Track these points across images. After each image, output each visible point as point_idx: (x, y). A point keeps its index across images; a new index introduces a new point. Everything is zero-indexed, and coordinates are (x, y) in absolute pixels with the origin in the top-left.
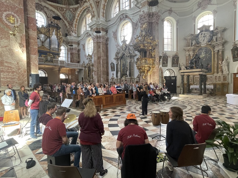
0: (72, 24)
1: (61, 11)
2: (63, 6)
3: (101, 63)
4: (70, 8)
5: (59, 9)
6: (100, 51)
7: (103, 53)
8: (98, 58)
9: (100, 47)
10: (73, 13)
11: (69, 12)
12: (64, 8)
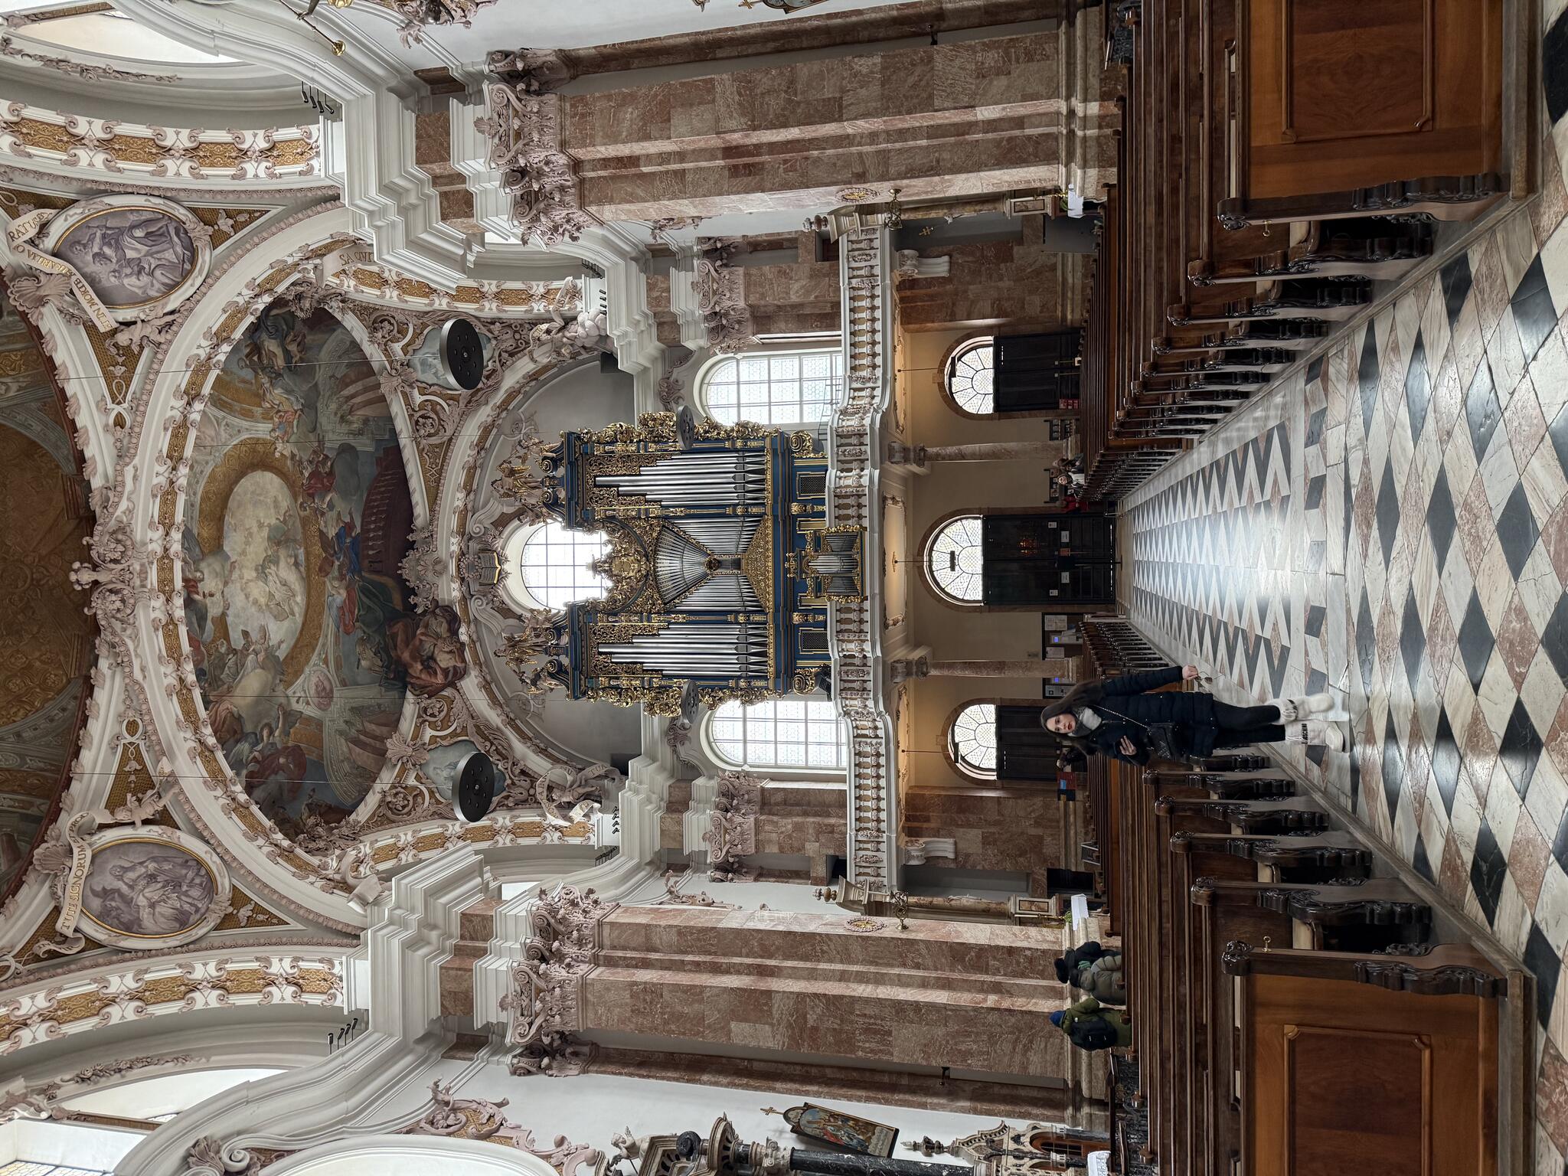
0: (507, 325)
1: (440, 419)
2: (398, 410)
3: (794, 133)
4: (391, 363)
5: (434, 440)
6: (664, 158)
7: (678, 120)
8: (750, 169)
9: (621, 162)
10: (416, 335)
11: (423, 363)
12: (408, 404)
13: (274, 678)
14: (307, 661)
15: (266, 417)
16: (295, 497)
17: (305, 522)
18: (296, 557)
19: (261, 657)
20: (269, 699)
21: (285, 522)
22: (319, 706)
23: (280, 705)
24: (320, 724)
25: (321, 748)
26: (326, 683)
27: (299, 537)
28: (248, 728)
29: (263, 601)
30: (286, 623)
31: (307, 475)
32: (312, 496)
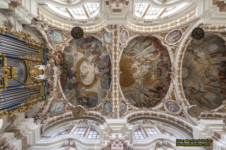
4: (68, 104)
10: (65, 109)
13: (86, 58)
14: (80, 60)
15: (86, 92)
16: (81, 82)
17: (80, 79)
18: (81, 74)
19: (89, 61)
20: (87, 56)
21: (84, 79)
22: (77, 53)
23: (85, 55)
24: (77, 51)
25: (77, 48)
26: (76, 56)
27: (81, 77)
28: (91, 53)
29: (88, 69)
30: (84, 65)
31: (79, 85)
32: (78, 82)
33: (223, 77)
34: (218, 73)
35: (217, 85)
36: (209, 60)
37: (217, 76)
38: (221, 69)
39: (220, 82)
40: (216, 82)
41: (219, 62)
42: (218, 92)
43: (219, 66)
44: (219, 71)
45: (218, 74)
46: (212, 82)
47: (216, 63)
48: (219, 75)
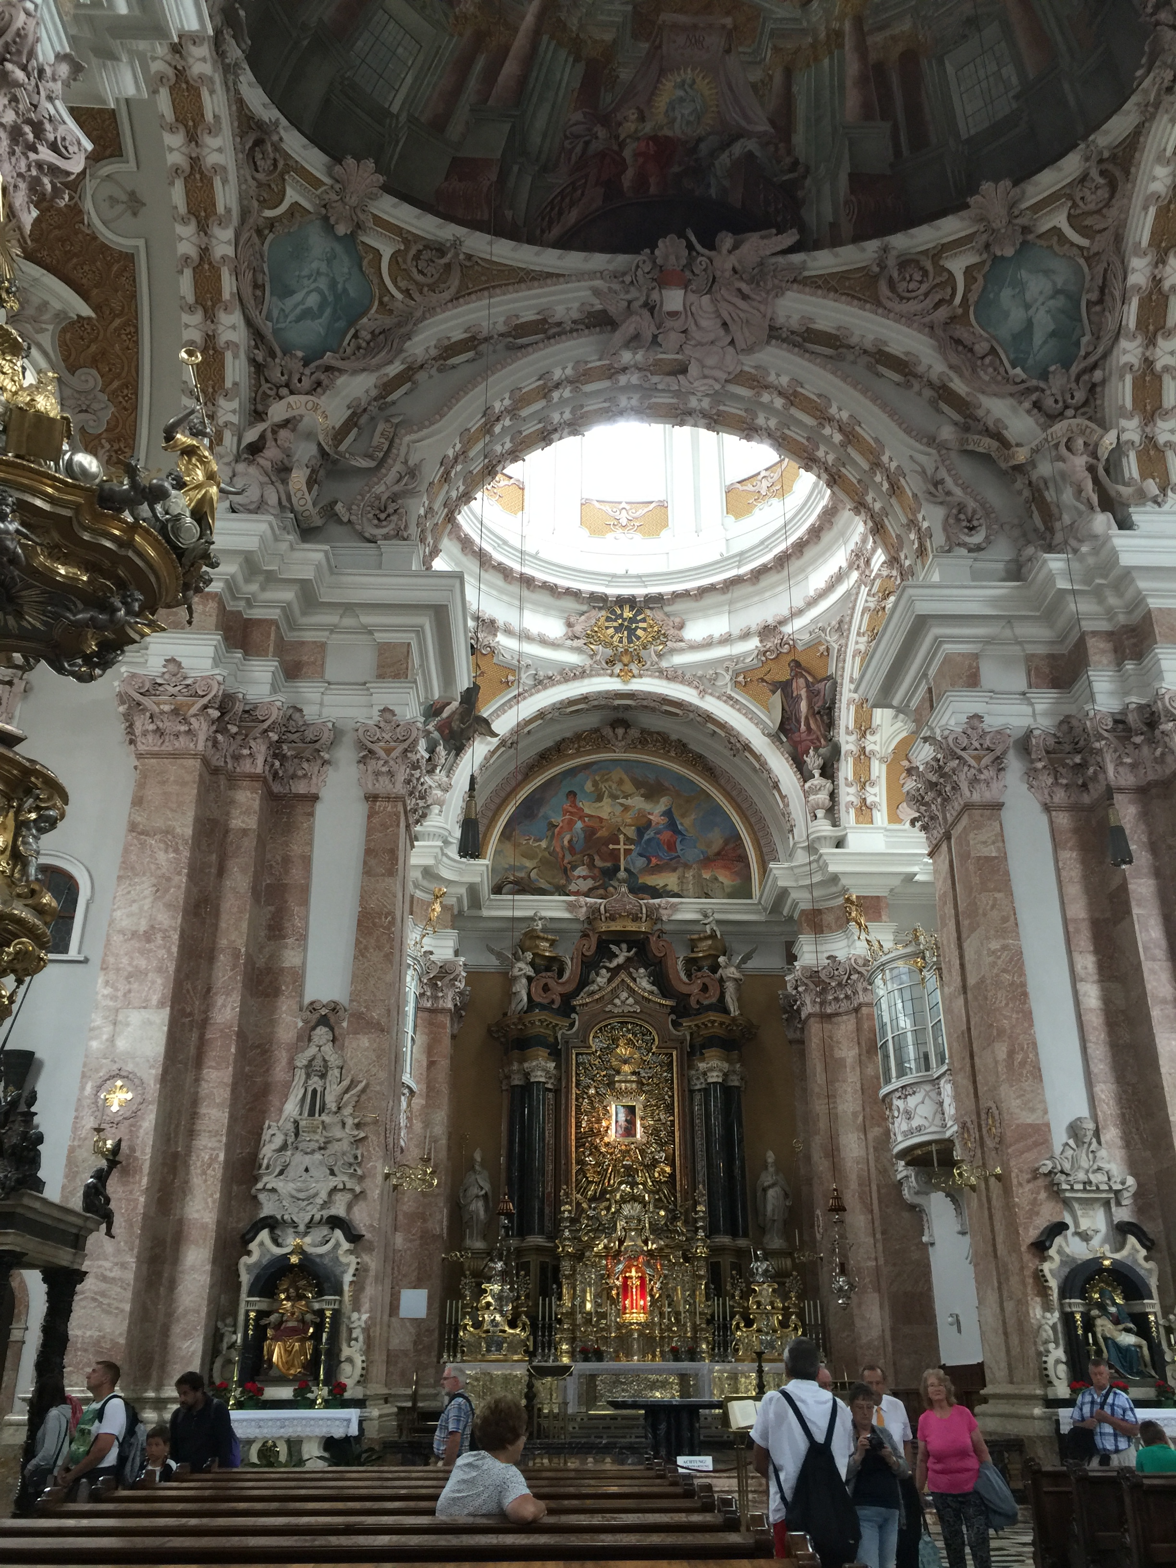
33: (628, 178)
34: (676, 131)
35: (540, 123)
36: (849, 43)
37: (642, 118)
38: (724, 159)
39: (579, 149)
40: (578, 116)
41: (799, 139)
42: (455, 130)
43: (751, 145)
44: (700, 140)
45: (667, 132)
46: (581, 67)
47: (801, 107)
48: (654, 138)
